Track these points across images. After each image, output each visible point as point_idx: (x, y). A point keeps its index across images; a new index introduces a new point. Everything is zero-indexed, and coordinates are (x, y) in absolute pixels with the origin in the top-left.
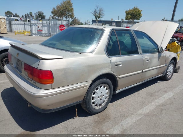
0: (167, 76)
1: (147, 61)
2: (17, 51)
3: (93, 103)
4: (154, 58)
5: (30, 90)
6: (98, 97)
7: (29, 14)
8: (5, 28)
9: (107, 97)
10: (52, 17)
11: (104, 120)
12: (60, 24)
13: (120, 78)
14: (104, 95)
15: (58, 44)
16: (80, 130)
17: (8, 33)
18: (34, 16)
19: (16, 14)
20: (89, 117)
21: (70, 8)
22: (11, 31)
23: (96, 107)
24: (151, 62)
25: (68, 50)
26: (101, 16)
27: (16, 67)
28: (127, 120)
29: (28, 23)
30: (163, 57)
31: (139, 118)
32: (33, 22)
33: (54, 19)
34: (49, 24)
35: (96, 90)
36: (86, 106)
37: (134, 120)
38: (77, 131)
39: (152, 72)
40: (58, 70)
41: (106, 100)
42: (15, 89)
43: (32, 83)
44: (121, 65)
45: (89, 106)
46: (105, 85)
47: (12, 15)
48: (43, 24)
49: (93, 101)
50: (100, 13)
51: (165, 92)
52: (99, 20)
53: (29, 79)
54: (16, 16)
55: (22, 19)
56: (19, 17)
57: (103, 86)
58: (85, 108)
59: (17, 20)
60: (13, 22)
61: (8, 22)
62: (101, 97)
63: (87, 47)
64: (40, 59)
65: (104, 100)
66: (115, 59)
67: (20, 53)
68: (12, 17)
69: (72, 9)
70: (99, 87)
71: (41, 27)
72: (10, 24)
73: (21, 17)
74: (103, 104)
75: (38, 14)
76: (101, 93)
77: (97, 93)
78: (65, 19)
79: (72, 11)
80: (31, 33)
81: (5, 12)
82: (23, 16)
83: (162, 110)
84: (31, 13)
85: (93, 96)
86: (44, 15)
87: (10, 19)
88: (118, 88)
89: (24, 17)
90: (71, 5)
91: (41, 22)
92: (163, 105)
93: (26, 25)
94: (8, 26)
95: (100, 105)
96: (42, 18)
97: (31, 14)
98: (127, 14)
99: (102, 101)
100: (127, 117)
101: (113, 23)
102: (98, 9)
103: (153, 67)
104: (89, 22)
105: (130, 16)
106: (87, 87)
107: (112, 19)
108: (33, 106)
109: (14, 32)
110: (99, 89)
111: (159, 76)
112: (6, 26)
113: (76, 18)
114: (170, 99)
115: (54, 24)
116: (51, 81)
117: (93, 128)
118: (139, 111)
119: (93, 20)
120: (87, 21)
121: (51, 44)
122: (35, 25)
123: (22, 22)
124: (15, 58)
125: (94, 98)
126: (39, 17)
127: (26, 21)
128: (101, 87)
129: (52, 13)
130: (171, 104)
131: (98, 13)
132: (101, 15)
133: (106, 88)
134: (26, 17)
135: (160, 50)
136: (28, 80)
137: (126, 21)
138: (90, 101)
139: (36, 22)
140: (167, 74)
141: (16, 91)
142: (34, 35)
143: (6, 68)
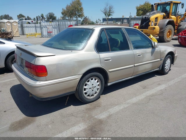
0: (165, 70)
1: (139, 56)
2: (21, 51)
3: (86, 93)
4: (146, 53)
5: (29, 82)
6: (90, 88)
7: (40, 16)
8: (17, 31)
9: (99, 88)
10: (63, 18)
11: (95, 108)
12: (69, 24)
13: (110, 72)
14: (95, 87)
15: (55, 44)
16: (73, 115)
17: (20, 36)
18: (46, 18)
19: (28, 17)
20: (82, 106)
21: (80, 8)
22: (23, 34)
23: (88, 97)
24: (143, 57)
25: (62, 48)
26: (111, 14)
27: (20, 65)
28: (115, 108)
29: (38, 25)
30: (157, 52)
31: (126, 106)
32: (44, 23)
33: (64, 20)
34: (59, 25)
35: (87, 83)
36: (79, 96)
37: (122, 107)
38: (70, 116)
39: (146, 66)
40: (51, 65)
41: (98, 91)
42: (22, 85)
43: (31, 76)
44: (111, 60)
45: (82, 96)
46: (96, 78)
47: (24, 18)
48: (52, 25)
49: (85, 92)
50: (110, 11)
51: (159, 84)
52: (109, 18)
53: (29, 73)
54: (29, 18)
55: (34, 22)
56: (31, 20)
57: (94, 79)
58: (78, 98)
59: (29, 23)
60: (25, 25)
61: (20, 25)
62: (92, 89)
63: (78, 46)
64: (36, 56)
65: (96, 91)
66: (104, 55)
67: (22, 52)
68: (24, 20)
69: (82, 8)
70: (90, 80)
71: (50, 28)
72: (22, 27)
73: (33, 20)
74: (95, 95)
75: (49, 16)
76: (93, 85)
77: (88, 85)
78: (75, 19)
79: (81, 10)
80: (41, 35)
81: (18, 16)
82: (34, 19)
83: (150, 99)
84: (42, 14)
85: (85, 87)
86: (55, 16)
87: (22, 22)
88: (110, 81)
89: (36, 19)
90: (80, 4)
91: (50, 23)
92: (153, 95)
93: (37, 27)
94: (20, 29)
95: (92, 95)
96: (53, 19)
97: (42, 16)
98: (138, 10)
99: (94, 92)
100: (116, 105)
101: (124, 20)
102: (108, 7)
103: (146, 61)
104: (100, 21)
105: (141, 12)
106: (79, 80)
107: (123, 16)
108: (34, 95)
109: (26, 35)
110: (90, 82)
111: (155, 70)
112: (18, 29)
113: (87, 18)
114: (161, 90)
115: (63, 25)
116: (46, 74)
117: (84, 113)
118: (128, 101)
119: (104, 18)
120: (98, 20)
121: (49, 44)
122: (45, 27)
123: (33, 25)
124: (20, 57)
125: (86, 89)
126: (50, 19)
127: (37, 23)
128: (92, 79)
129: (62, 13)
130: (160, 95)
131: (108, 11)
132: (111, 12)
133: (97, 80)
134: (37, 19)
135: (153, 45)
136: (29, 75)
137: (137, 17)
138: (82, 92)
139: (46, 23)
140: (165, 68)
141: (23, 87)
142: (45, 36)
143: (13, 67)
